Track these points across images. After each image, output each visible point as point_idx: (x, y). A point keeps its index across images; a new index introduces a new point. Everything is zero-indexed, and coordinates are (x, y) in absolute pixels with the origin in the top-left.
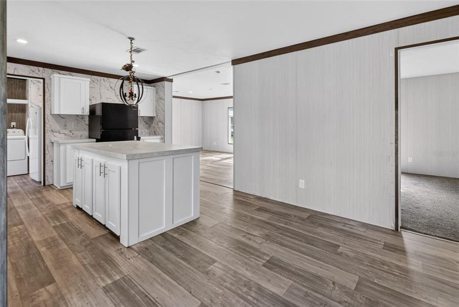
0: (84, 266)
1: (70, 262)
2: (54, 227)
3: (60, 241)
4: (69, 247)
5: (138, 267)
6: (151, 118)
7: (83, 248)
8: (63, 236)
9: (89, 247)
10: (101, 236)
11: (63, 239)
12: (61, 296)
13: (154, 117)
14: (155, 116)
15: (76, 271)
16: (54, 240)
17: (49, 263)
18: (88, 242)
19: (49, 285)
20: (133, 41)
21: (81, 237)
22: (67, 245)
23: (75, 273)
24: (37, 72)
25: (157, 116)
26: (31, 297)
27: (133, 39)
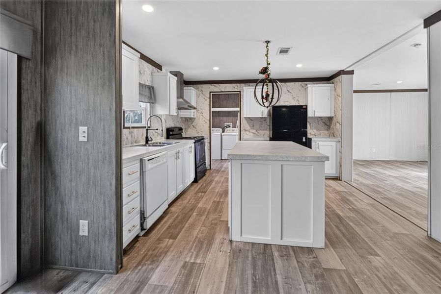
0: (196, 237)
2: (214, 201)
5: (217, 262)
6: (330, 119)
7: (209, 224)
8: (211, 210)
9: (212, 226)
13: (333, 117)
14: (333, 115)
16: (205, 210)
17: (187, 225)
20: (269, 44)
22: (206, 217)
24: (236, 87)
25: (335, 116)
27: (269, 42)
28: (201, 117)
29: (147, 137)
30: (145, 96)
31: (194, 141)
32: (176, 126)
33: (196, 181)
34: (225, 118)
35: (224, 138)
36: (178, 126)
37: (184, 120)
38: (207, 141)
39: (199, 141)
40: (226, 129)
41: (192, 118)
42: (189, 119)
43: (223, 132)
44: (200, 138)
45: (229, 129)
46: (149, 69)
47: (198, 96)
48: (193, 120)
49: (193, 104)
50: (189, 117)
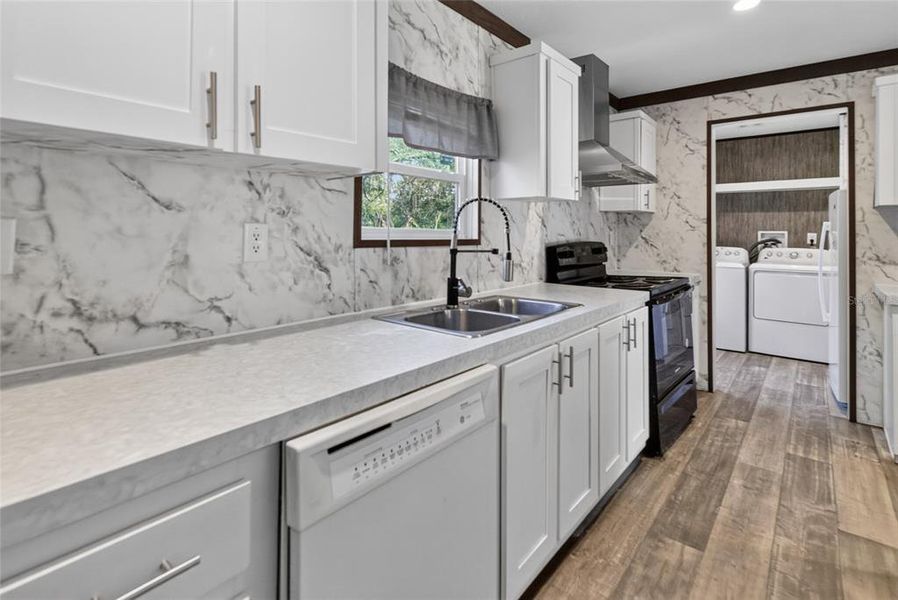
0: (772, 569)
1: (754, 539)
2: (788, 456)
3: (775, 489)
4: (779, 509)
7: (802, 534)
8: (789, 483)
9: (816, 542)
10: (868, 541)
11: (782, 489)
12: (689, 582)
15: (748, 565)
16: (767, 477)
17: (723, 512)
18: (824, 531)
19: (692, 547)
21: (821, 509)
22: (780, 504)
23: (744, 568)
26: (660, 541)
28: (674, 209)
29: (453, 283)
30: (458, 131)
31: (645, 296)
32: (583, 239)
33: (653, 449)
34: (759, 216)
35: (758, 281)
36: (592, 239)
37: (613, 218)
38: (697, 295)
39: (667, 294)
40: (764, 253)
41: (642, 213)
42: (629, 218)
43: (753, 259)
44: (674, 284)
45: (774, 250)
46: (477, 40)
47: (662, 140)
48: (644, 220)
49: (646, 164)
50: (631, 209)
